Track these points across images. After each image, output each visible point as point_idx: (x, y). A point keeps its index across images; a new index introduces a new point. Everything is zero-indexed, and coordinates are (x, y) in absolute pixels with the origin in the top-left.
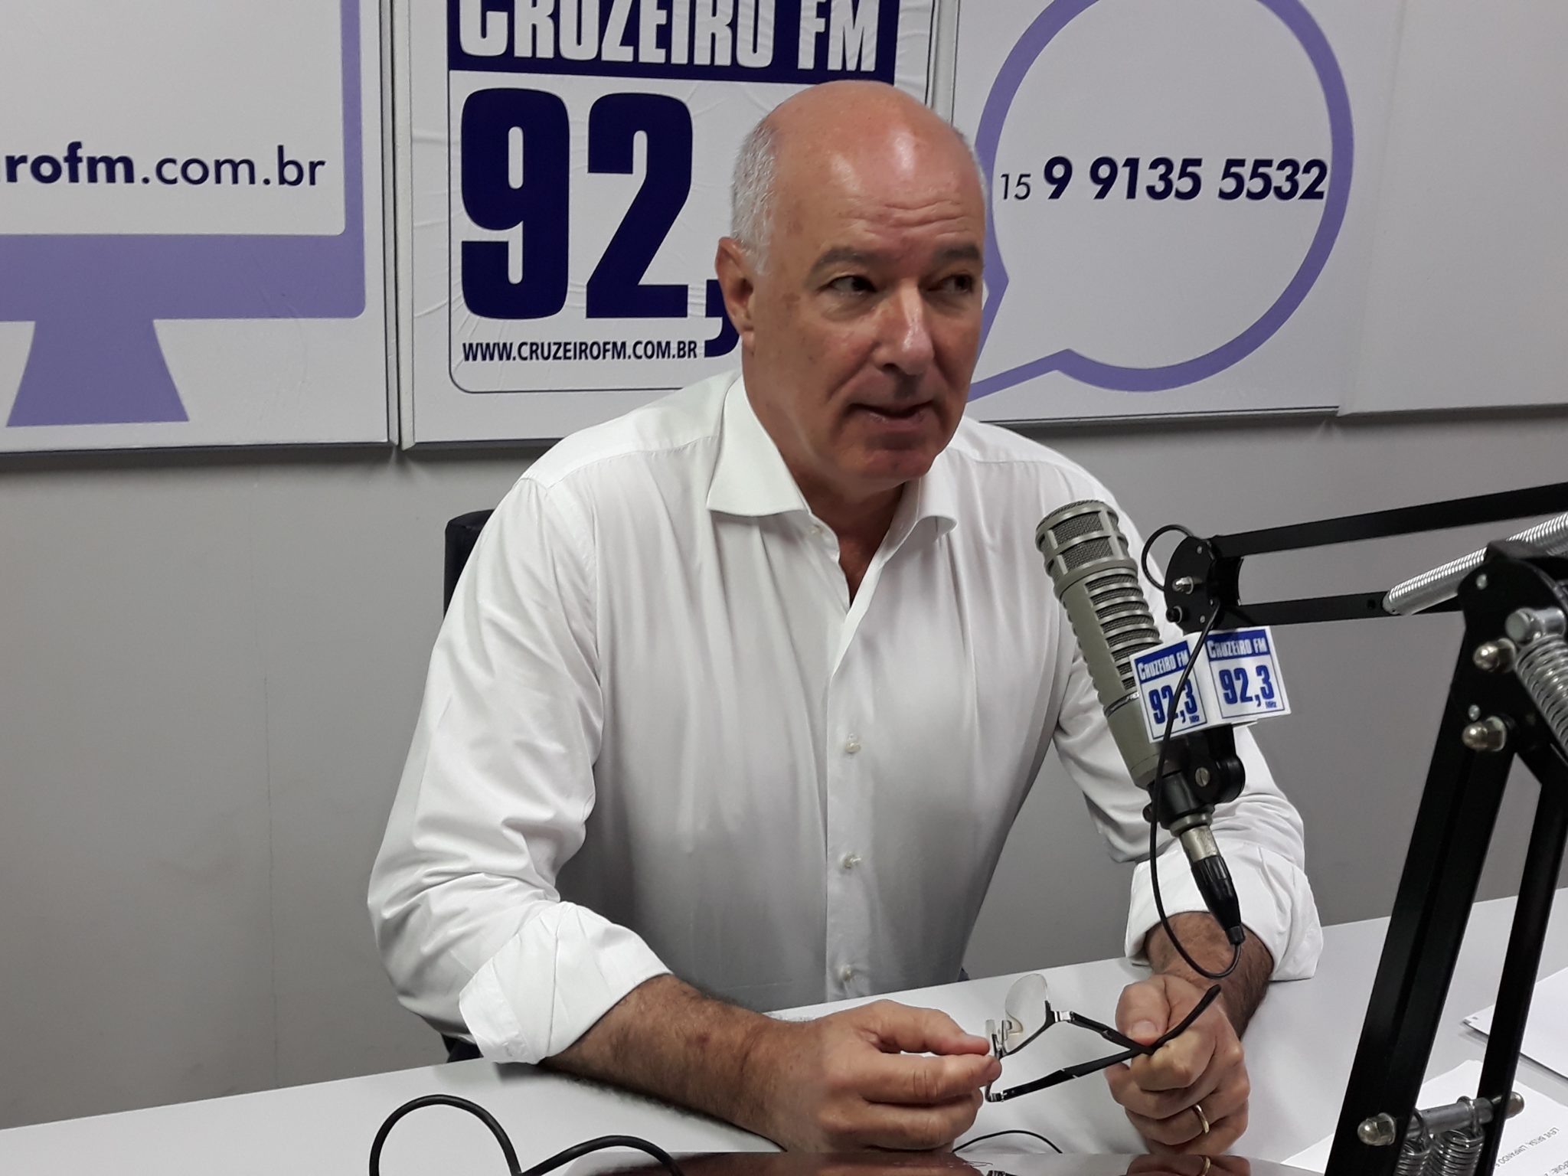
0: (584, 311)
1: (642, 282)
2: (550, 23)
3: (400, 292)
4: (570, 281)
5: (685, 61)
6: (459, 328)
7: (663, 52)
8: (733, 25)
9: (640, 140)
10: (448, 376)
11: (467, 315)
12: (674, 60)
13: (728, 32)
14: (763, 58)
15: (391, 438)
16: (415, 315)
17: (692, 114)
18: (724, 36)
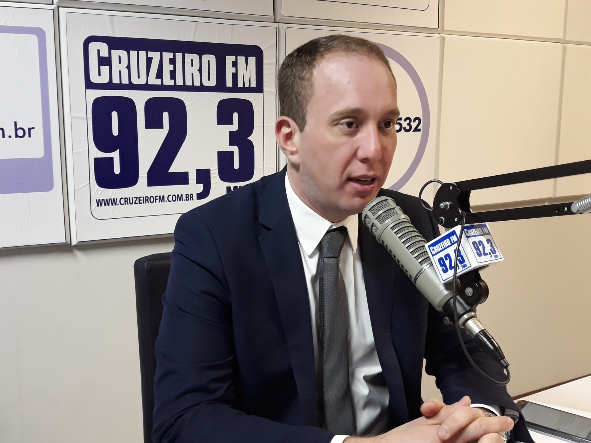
0: (146, 184)
1: (169, 171)
2: (127, 70)
3: (69, 180)
4: (140, 172)
5: (182, 84)
6: (94, 192)
7: (173, 81)
8: (200, 70)
9: (166, 116)
10: (91, 213)
11: (97, 188)
12: (177, 84)
13: (198, 73)
14: (213, 83)
15: (67, 240)
16: (75, 189)
17: (186, 105)
18: (197, 75)
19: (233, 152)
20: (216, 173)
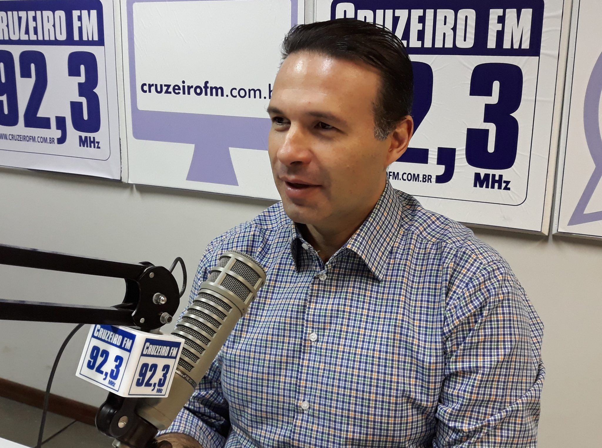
5: (431, 46)
7: (420, 42)
8: (454, 29)
12: (426, 46)
13: (452, 32)
14: (469, 44)
17: (433, 71)
18: (450, 34)
19: (488, 130)
20: (463, 154)
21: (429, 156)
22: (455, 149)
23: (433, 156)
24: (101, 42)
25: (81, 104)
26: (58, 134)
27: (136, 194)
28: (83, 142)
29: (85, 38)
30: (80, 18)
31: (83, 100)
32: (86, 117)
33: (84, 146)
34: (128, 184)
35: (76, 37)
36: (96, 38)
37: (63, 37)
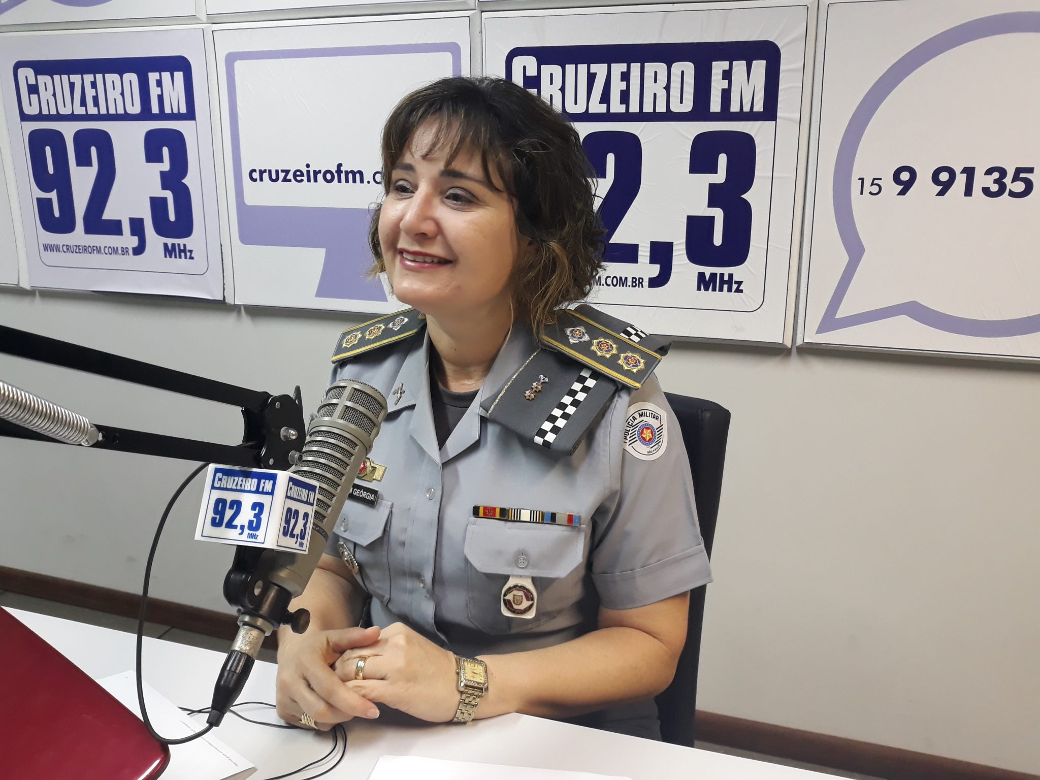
1: (611, 241)
2: (560, 93)
5: (638, 111)
7: (624, 106)
8: (668, 88)
9: (611, 159)
12: (631, 111)
13: (664, 92)
14: (687, 107)
17: (642, 142)
18: (662, 95)
19: (714, 217)
20: (683, 249)
21: (640, 253)
22: (673, 243)
23: (644, 253)
24: (190, 115)
25: (164, 200)
26: (134, 241)
27: (246, 319)
28: (169, 251)
29: (168, 110)
30: (159, 83)
31: (168, 195)
32: (172, 217)
33: (171, 257)
34: (235, 305)
35: (155, 109)
36: (183, 110)
37: (136, 109)
